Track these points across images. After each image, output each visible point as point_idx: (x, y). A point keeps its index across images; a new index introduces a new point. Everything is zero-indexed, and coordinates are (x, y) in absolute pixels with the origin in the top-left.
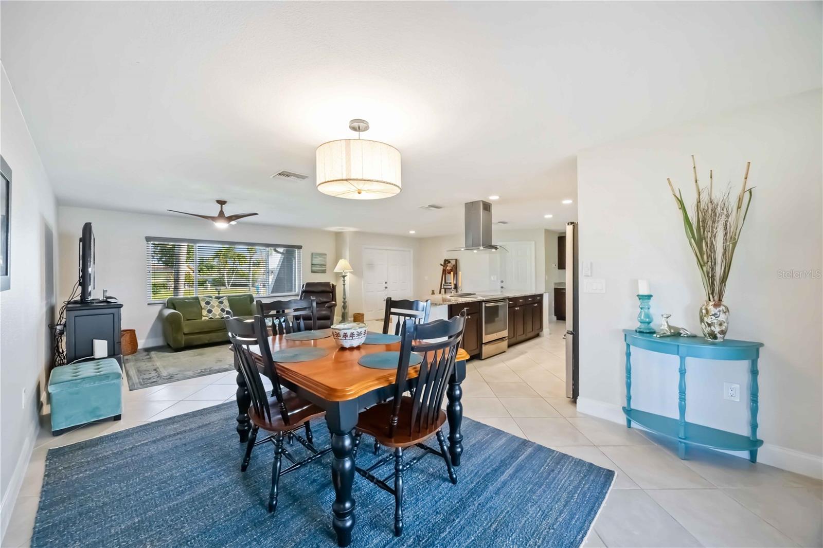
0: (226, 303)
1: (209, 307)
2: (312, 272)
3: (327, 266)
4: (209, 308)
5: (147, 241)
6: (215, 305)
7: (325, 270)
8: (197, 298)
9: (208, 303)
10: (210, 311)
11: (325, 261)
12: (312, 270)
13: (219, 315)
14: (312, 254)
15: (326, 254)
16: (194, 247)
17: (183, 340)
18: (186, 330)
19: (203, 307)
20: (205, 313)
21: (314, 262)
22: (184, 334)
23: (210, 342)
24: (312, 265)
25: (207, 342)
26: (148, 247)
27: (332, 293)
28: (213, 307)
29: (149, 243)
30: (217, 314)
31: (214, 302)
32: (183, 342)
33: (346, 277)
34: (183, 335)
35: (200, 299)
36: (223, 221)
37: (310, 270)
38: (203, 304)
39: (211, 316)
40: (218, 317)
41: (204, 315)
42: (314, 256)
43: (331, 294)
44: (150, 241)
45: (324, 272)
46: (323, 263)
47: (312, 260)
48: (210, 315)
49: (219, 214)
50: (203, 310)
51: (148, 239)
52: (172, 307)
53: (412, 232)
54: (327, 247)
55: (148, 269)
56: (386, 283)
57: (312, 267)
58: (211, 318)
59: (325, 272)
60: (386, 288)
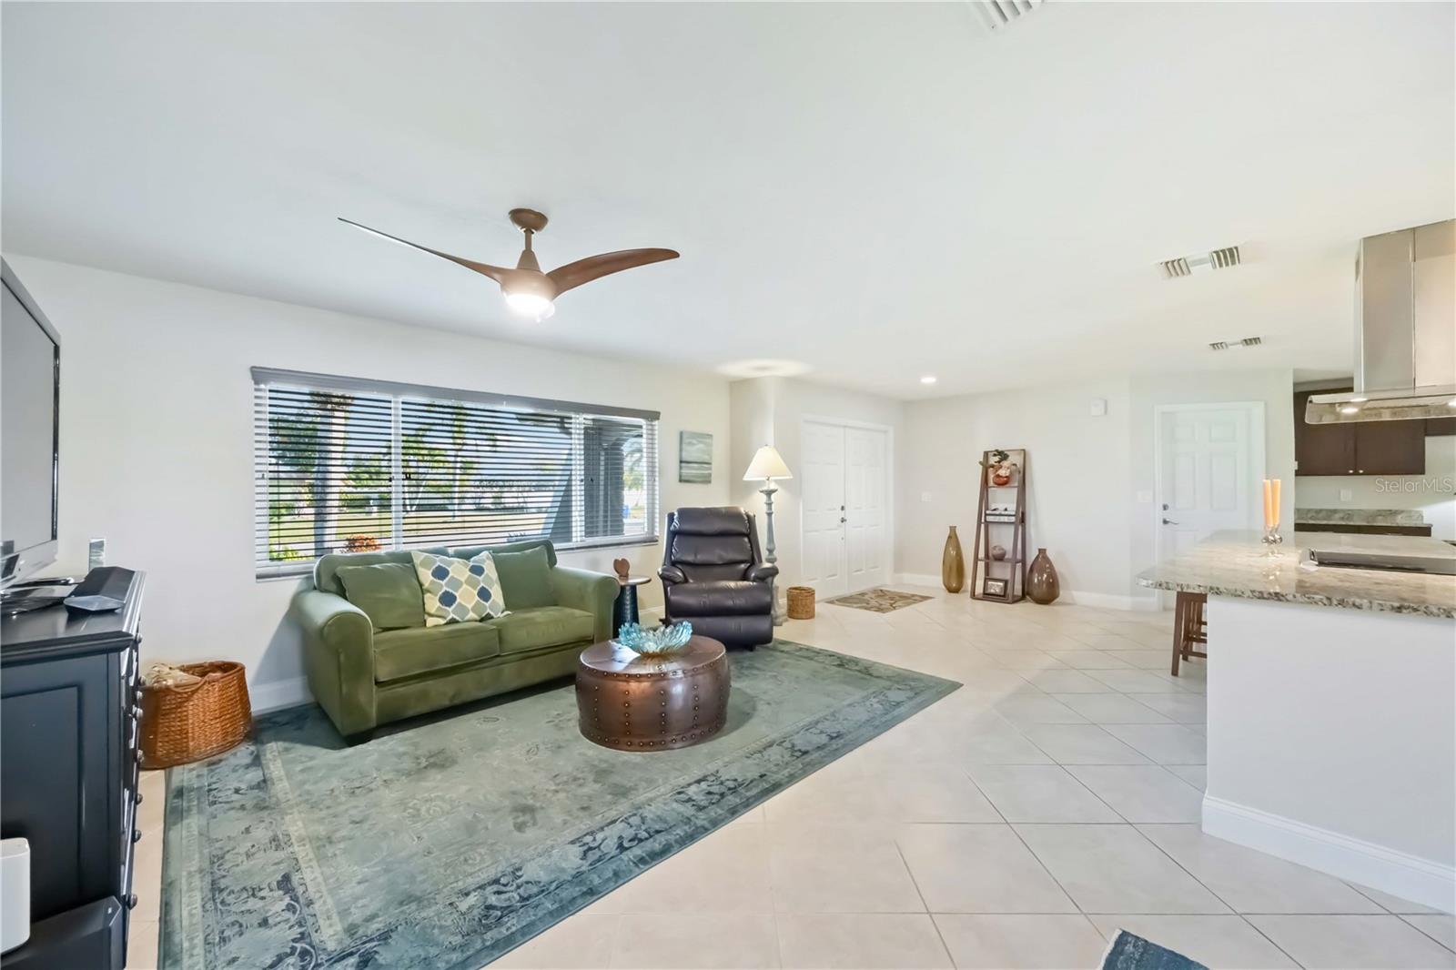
0: (490, 570)
1: (444, 586)
2: (680, 481)
3: (713, 466)
4: (445, 589)
5: (257, 383)
6: (463, 580)
7: (710, 475)
8: (406, 559)
9: (441, 573)
10: (448, 599)
11: (710, 454)
12: (680, 476)
13: (474, 609)
14: (681, 434)
15: (710, 436)
16: (392, 405)
17: (371, 703)
18: (384, 671)
19: (426, 585)
20: (432, 604)
21: (686, 457)
22: (377, 683)
23: (457, 701)
24: (681, 462)
25: (446, 703)
26: (258, 401)
27: (747, 535)
28: (457, 585)
29: (262, 386)
30: (470, 606)
31: (458, 570)
32: (373, 712)
33: (773, 496)
34: (375, 688)
35: (417, 561)
36: (535, 285)
37: (677, 478)
38: (426, 576)
39: (451, 616)
40: (472, 615)
41: (433, 611)
42: (686, 440)
43: (746, 539)
44: (265, 382)
45: (706, 480)
46: (706, 458)
47: (681, 450)
48: (450, 609)
49: (519, 264)
50: (427, 596)
51: (259, 375)
52: (333, 587)
53: (929, 380)
54: (710, 417)
55: (258, 468)
56: (843, 508)
57: (681, 468)
58: (453, 621)
59: (710, 482)
60: (843, 520)
